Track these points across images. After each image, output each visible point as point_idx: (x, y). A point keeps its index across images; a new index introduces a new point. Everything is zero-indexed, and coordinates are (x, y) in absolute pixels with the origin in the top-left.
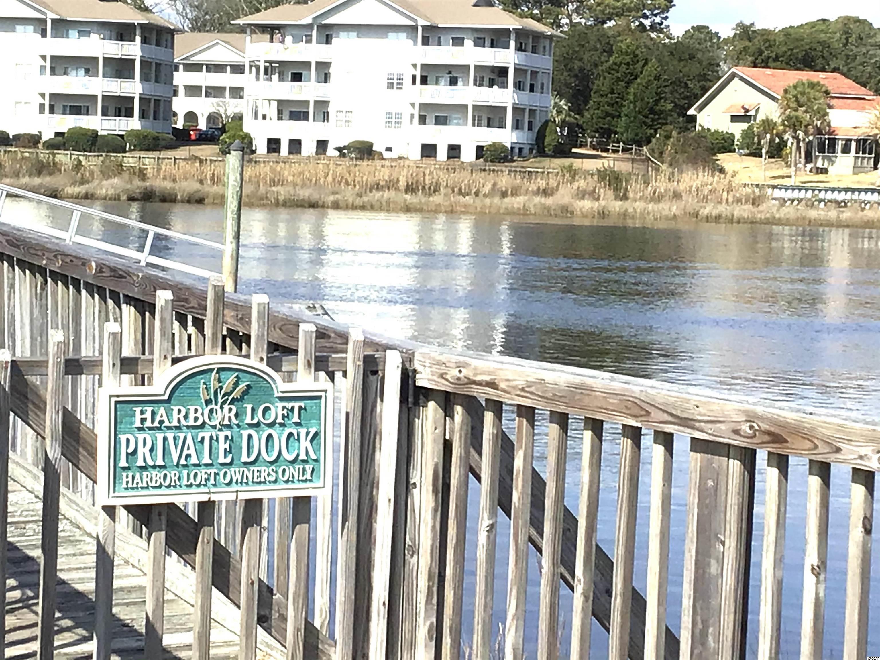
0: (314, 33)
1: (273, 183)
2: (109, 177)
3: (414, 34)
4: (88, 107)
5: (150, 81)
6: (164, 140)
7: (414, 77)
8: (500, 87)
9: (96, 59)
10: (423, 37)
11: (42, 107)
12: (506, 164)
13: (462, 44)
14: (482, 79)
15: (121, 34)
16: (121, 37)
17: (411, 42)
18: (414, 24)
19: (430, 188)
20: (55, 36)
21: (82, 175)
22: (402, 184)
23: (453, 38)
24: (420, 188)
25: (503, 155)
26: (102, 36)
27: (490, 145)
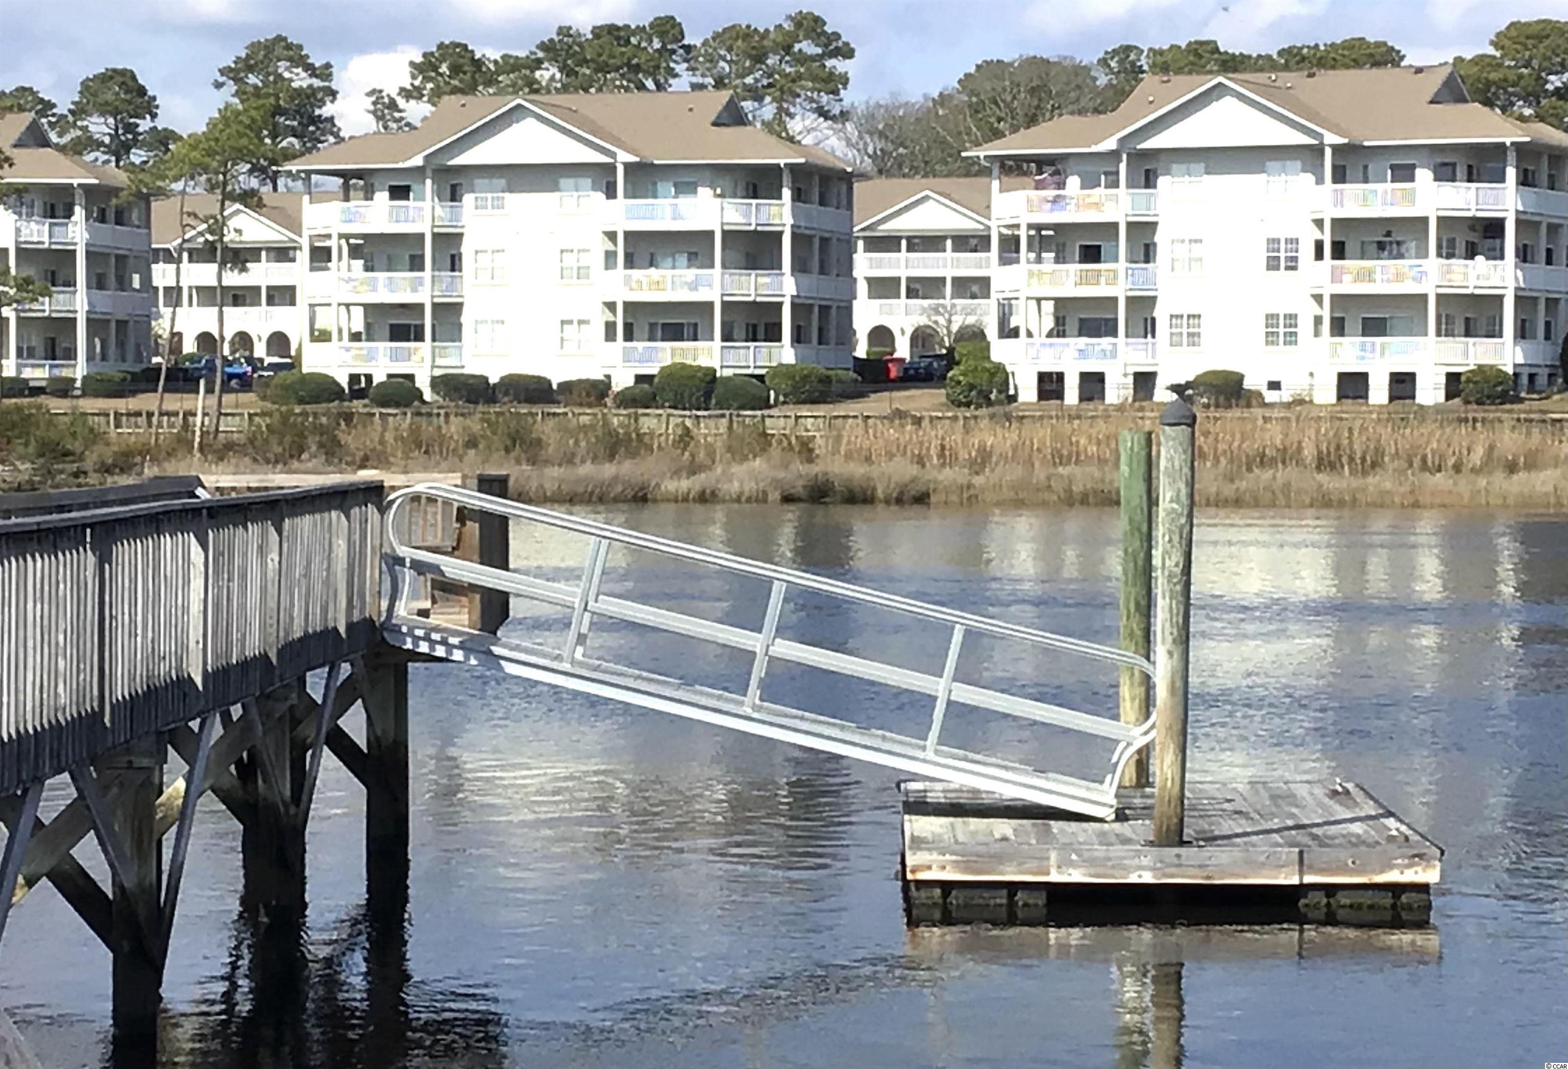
0: (1123, 167)
1: (1059, 458)
2: (745, 458)
3: (1319, 162)
4: (696, 325)
5: (811, 272)
6: (840, 381)
7: (1319, 246)
8: (1488, 258)
9: (710, 234)
10: (1335, 168)
11: (610, 328)
12: (1508, 406)
13: (1412, 179)
14: (1452, 243)
15: (755, 186)
16: (754, 192)
17: (1310, 178)
18: (1316, 142)
19: (1363, 459)
20: (631, 194)
21: (693, 455)
22: (1309, 452)
23: (1393, 167)
24: (1345, 460)
25: (1499, 389)
26: (719, 191)
27: (1471, 371)
